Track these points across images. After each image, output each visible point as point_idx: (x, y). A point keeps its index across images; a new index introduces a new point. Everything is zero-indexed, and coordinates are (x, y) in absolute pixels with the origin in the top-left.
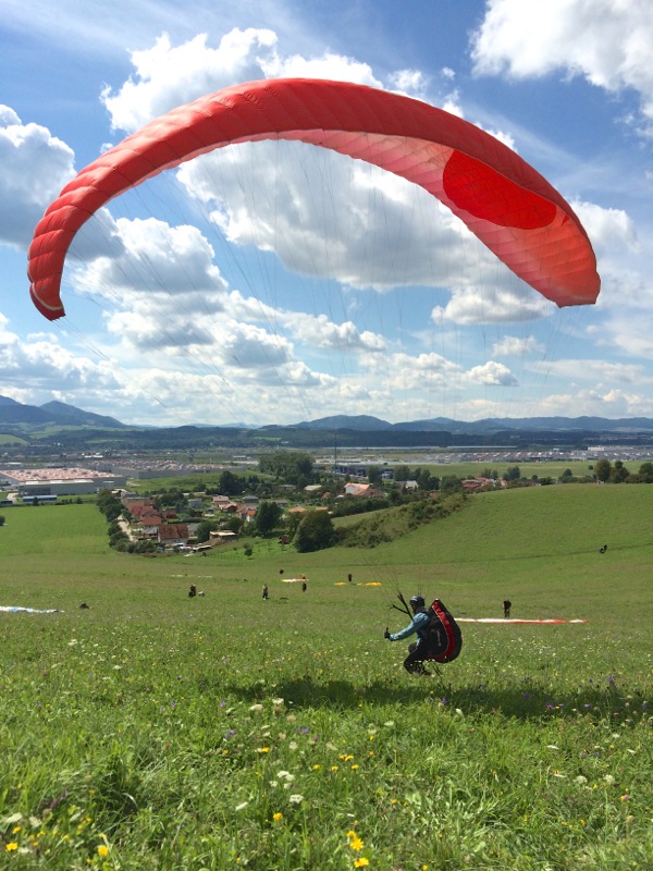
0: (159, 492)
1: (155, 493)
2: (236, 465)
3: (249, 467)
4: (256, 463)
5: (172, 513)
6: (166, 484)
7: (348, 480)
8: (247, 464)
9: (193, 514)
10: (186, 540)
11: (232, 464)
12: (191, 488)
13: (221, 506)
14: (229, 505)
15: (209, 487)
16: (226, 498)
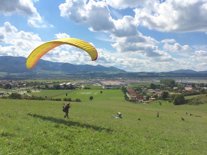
0: (135, 88)
1: (134, 88)
2: (154, 82)
3: (157, 82)
4: (159, 81)
5: (139, 93)
6: (137, 86)
7: (185, 86)
8: (157, 81)
9: (144, 93)
10: (143, 100)
11: (153, 81)
12: (143, 87)
13: (151, 92)
14: (153, 92)
15: (148, 87)
16: (152, 90)
